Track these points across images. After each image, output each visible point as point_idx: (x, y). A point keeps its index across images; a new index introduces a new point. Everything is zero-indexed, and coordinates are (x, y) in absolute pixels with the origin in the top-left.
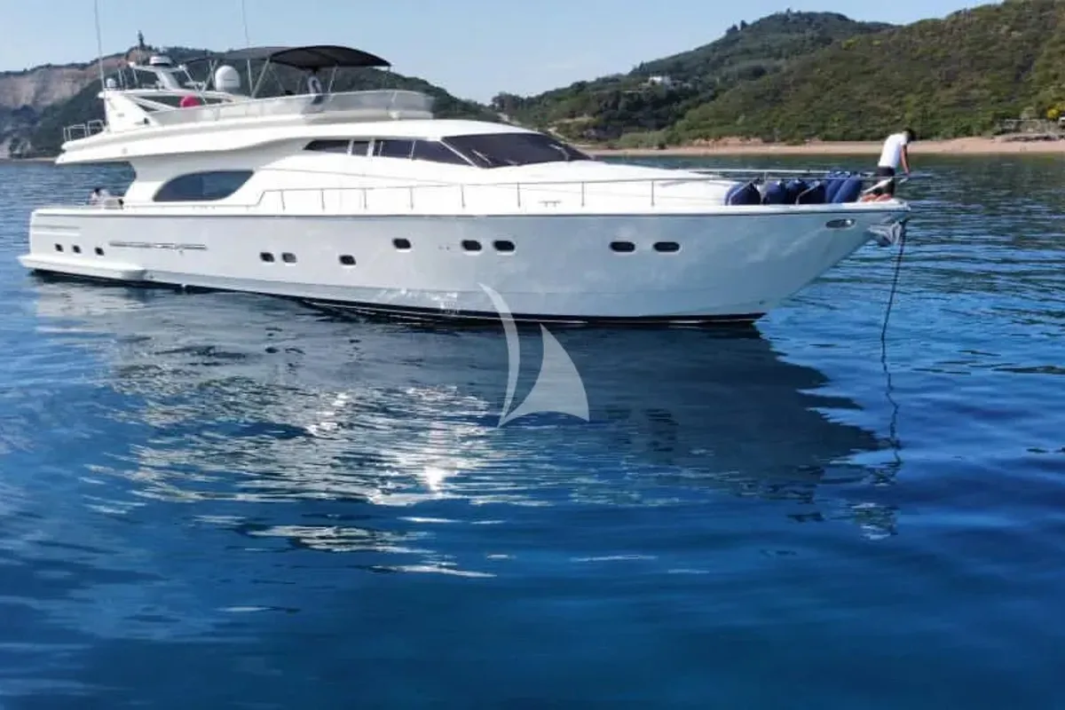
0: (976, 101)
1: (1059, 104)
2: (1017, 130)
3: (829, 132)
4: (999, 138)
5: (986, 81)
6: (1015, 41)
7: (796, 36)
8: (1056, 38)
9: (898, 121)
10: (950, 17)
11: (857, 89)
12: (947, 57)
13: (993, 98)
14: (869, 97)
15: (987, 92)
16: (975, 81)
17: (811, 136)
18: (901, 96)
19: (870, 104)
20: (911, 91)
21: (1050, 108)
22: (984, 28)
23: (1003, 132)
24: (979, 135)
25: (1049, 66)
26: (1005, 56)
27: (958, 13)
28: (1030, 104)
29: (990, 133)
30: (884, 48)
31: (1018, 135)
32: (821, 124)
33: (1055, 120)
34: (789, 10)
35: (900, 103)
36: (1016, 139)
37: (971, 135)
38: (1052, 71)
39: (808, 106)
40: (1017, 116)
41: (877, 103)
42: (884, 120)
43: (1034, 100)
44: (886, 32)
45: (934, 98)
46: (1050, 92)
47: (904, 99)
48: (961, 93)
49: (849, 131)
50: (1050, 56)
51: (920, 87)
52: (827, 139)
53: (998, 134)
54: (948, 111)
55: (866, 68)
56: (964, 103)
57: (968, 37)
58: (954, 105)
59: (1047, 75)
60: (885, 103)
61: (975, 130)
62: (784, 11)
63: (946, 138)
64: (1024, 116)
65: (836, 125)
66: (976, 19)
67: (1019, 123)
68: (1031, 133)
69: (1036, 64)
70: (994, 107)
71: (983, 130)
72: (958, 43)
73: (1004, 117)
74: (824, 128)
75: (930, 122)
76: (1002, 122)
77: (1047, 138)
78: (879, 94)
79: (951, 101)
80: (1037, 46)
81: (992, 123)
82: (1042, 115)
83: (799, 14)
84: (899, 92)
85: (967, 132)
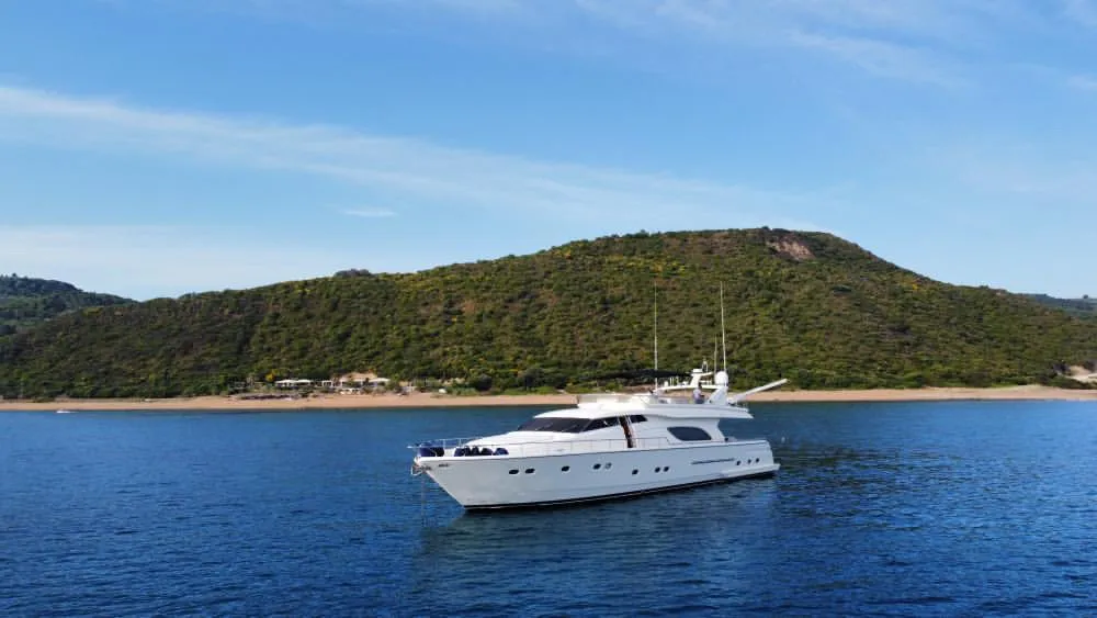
0: (210, 366)
1: (273, 371)
2: (245, 391)
3: (78, 390)
4: (234, 397)
5: (216, 350)
6: (236, 321)
7: (26, 300)
8: (266, 320)
9: (143, 381)
10: (183, 297)
11: (102, 351)
12: (181, 330)
13: (225, 364)
14: (113, 359)
15: (217, 360)
16: (208, 350)
17: (59, 393)
18: (144, 360)
19: (115, 366)
20: (154, 356)
21: (269, 373)
22: (211, 310)
23: (237, 392)
24: (218, 394)
25: (263, 342)
26: (227, 332)
27: (188, 296)
28: (252, 371)
29: (224, 393)
30: (126, 318)
31: (247, 395)
32: (66, 383)
33: (273, 383)
34: (14, 275)
35: (145, 366)
36: (247, 398)
37: (210, 394)
38: (265, 346)
39: (51, 366)
40: (243, 379)
41: (123, 366)
42: (131, 381)
43: (255, 368)
44: (126, 305)
45: (175, 363)
46: (264, 362)
47: (148, 362)
48: (197, 360)
49: (98, 389)
50: (263, 335)
51: (160, 353)
52: (76, 396)
53: (232, 393)
54: (188, 374)
55: (109, 334)
56: (201, 368)
57: (197, 315)
58: (190, 369)
59: (262, 349)
60: (129, 365)
61: (213, 391)
62: (10, 275)
63: (189, 396)
64: (249, 379)
65: (83, 383)
66: (203, 301)
67: (245, 385)
68: (255, 392)
69: (252, 340)
70: (225, 371)
71: (219, 390)
72: (190, 319)
73: (234, 379)
74: (72, 386)
75: (172, 383)
76: (233, 385)
77: (271, 397)
78: (124, 358)
79: (187, 366)
80: (252, 325)
81: (225, 384)
82: (262, 379)
83: (26, 279)
84: (141, 357)
85: (205, 392)
